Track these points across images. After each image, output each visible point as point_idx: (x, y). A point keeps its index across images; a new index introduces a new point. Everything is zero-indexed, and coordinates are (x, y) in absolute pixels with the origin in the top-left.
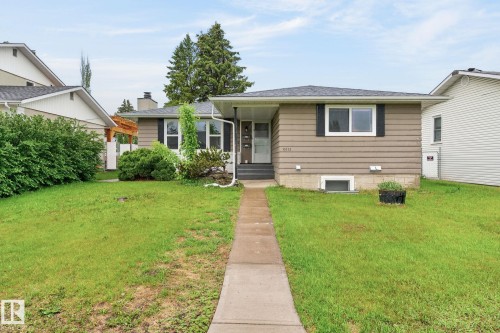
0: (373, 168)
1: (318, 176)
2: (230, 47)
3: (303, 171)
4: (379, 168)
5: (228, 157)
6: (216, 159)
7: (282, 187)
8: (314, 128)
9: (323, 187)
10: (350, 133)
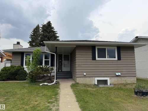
0: (117, 74)
1: (94, 78)
2: (54, 29)
3: (87, 76)
4: (120, 74)
5: (52, 69)
6: (47, 70)
7: (78, 83)
8: (91, 56)
9: (96, 83)
10: (107, 59)
